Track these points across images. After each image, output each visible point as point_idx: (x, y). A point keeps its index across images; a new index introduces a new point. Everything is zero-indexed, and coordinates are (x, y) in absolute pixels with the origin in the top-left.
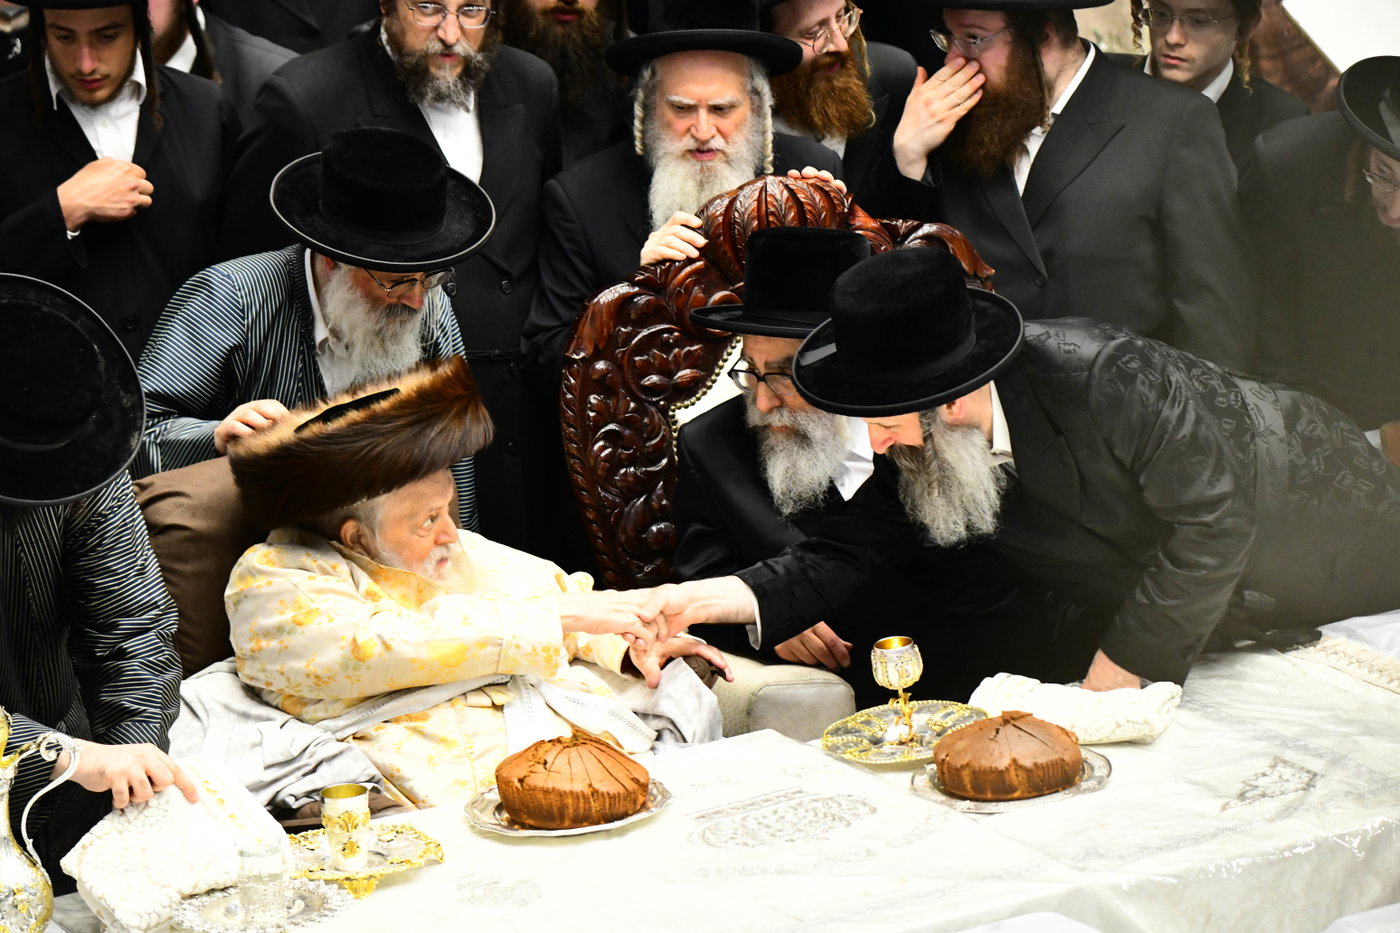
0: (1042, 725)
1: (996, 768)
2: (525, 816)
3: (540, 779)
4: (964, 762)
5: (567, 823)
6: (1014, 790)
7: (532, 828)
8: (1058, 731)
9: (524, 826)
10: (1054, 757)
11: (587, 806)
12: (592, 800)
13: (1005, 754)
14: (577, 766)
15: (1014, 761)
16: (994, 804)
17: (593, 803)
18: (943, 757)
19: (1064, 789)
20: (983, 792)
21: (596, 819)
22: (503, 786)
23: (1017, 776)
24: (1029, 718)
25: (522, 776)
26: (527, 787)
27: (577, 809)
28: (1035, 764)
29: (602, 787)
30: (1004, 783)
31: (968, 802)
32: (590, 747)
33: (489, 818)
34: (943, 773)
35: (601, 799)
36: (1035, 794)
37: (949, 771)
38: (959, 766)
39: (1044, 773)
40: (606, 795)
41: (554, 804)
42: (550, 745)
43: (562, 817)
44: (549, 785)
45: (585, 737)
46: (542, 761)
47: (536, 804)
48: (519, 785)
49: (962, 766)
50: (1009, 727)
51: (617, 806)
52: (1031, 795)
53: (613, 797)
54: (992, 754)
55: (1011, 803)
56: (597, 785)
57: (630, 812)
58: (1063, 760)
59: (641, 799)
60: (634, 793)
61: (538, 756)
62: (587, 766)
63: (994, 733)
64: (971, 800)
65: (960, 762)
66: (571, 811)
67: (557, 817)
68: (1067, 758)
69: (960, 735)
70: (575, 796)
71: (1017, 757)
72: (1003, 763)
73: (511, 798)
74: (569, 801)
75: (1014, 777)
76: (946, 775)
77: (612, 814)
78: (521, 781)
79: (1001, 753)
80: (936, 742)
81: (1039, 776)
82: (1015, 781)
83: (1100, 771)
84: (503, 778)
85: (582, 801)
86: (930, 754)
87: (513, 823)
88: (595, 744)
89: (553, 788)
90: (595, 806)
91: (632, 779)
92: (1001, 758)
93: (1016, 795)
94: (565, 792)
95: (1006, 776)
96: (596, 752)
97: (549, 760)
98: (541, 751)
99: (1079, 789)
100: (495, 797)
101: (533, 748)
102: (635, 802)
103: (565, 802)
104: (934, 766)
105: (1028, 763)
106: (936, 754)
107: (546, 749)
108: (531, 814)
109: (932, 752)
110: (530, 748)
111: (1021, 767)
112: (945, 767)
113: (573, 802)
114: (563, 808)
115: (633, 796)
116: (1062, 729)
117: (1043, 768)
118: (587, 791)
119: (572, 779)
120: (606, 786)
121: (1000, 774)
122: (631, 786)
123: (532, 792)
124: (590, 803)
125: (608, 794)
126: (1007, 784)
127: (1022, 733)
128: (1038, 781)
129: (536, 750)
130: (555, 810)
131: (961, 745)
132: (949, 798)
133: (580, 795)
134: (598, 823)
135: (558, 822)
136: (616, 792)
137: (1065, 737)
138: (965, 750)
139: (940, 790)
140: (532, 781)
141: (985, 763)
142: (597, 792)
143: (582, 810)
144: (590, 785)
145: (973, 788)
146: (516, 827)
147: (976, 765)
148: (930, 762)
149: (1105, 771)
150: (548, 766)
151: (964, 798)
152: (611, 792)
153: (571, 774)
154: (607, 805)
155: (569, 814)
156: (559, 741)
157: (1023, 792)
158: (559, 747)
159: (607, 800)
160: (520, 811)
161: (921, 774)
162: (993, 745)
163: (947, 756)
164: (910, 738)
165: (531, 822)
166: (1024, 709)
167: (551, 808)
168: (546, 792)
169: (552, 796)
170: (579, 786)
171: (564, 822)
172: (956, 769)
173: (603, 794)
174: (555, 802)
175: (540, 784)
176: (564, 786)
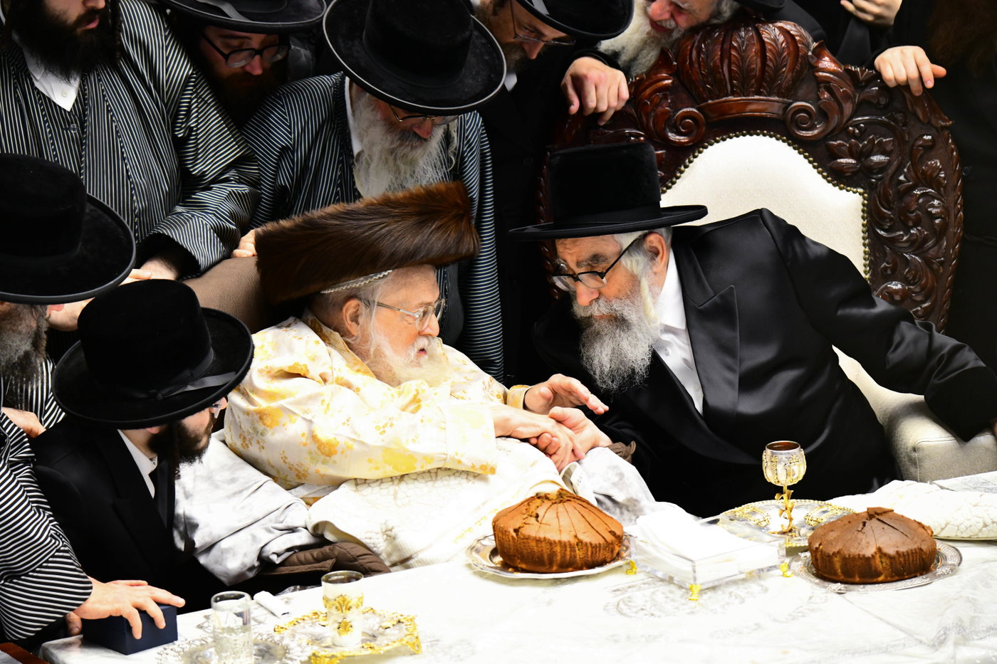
0: (902, 519)
1: (864, 556)
2: (519, 561)
3: (533, 530)
4: (836, 550)
5: (555, 568)
6: (879, 575)
7: (522, 571)
8: (917, 525)
9: (517, 570)
10: (914, 547)
11: (573, 554)
12: (577, 549)
13: (871, 543)
14: (564, 520)
15: (879, 549)
16: (862, 586)
17: (577, 552)
18: (817, 545)
19: (921, 574)
20: (853, 576)
21: (580, 565)
22: (500, 535)
23: (882, 563)
24: (890, 514)
25: (517, 527)
26: (522, 537)
27: (564, 556)
28: (897, 552)
29: (586, 538)
30: (871, 568)
31: (839, 584)
32: (574, 503)
33: (485, 562)
34: (816, 560)
35: (584, 549)
36: (896, 578)
37: (822, 558)
38: (831, 553)
39: (905, 560)
40: (589, 545)
41: (545, 550)
42: (539, 501)
43: (551, 563)
44: (541, 535)
45: (569, 495)
46: (534, 514)
47: (529, 551)
48: (514, 534)
49: (834, 554)
50: (874, 520)
51: (597, 555)
52: (894, 579)
53: (594, 547)
54: (859, 544)
55: (877, 585)
56: (581, 537)
57: (608, 560)
58: (921, 549)
59: (617, 549)
60: (612, 544)
61: (531, 511)
62: (573, 520)
63: (861, 526)
64: (841, 583)
65: (832, 550)
66: (559, 558)
67: (547, 563)
68: (924, 548)
69: (831, 526)
70: (563, 545)
71: (882, 546)
72: (869, 551)
73: (506, 544)
74: (558, 549)
75: (879, 564)
76: (819, 561)
77: (593, 561)
78: (516, 531)
79: (868, 543)
80: (810, 534)
81: (900, 563)
82: (880, 567)
83: (952, 559)
84: (500, 527)
85: (568, 549)
86: (805, 543)
87: (506, 566)
88: (578, 501)
89: (545, 538)
90: (579, 554)
91: (610, 532)
92: (868, 547)
93: (881, 578)
94: (555, 542)
95: (872, 562)
96: (579, 508)
97: (541, 512)
98: (533, 506)
99: (935, 575)
100: (491, 544)
101: (526, 503)
102: (612, 551)
103: (554, 549)
104: (808, 554)
105: (891, 551)
106: (810, 543)
107: (538, 504)
108: (523, 559)
109: (807, 541)
110: (522, 503)
111: (885, 555)
112: (819, 554)
113: (561, 550)
114: (552, 555)
115: (611, 546)
116: (919, 523)
117: (904, 556)
119: (560, 530)
120: (589, 537)
121: (867, 560)
122: (610, 538)
123: (526, 541)
124: (575, 551)
125: (591, 544)
126: (873, 569)
127: (886, 526)
128: (899, 567)
129: (529, 505)
130: (546, 556)
131: (832, 536)
132: (822, 581)
133: (567, 544)
134: (581, 569)
135: (547, 567)
136: (597, 542)
137: (921, 530)
138: (837, 539)
139: (813, 574)
140: (527, 531)
141: (854, 551)
142: (581, 542)
143: (568, 557)
144: (576, 536)
145: (843, 573)
146: (510, 570)
147: (846, 553)
148: (804, 550)
149: (956, 561)
150: (539, 519)
151: (835, 582)
152: (594, 543)
153: (560, 527)
154: (590, 553)
155: (557, 561)
156: (547, 497)
157: (886, 577)
158: (548, 503)
159: (590, 549)
160: (515, 556)
161: (797, 561)
162: (860, 535)
163: (820, 545)
164: (790, 528)
165: (524, 566)
166: (886, 506)
167: (542, 555)
168: (538, 541)
169: (543, 544)
170: (566, 537)
171: (552, 567)
172: (829, 556)
173: (586, 544)
174: (545, 549)
175: (533, 534)
176: (554, 536)
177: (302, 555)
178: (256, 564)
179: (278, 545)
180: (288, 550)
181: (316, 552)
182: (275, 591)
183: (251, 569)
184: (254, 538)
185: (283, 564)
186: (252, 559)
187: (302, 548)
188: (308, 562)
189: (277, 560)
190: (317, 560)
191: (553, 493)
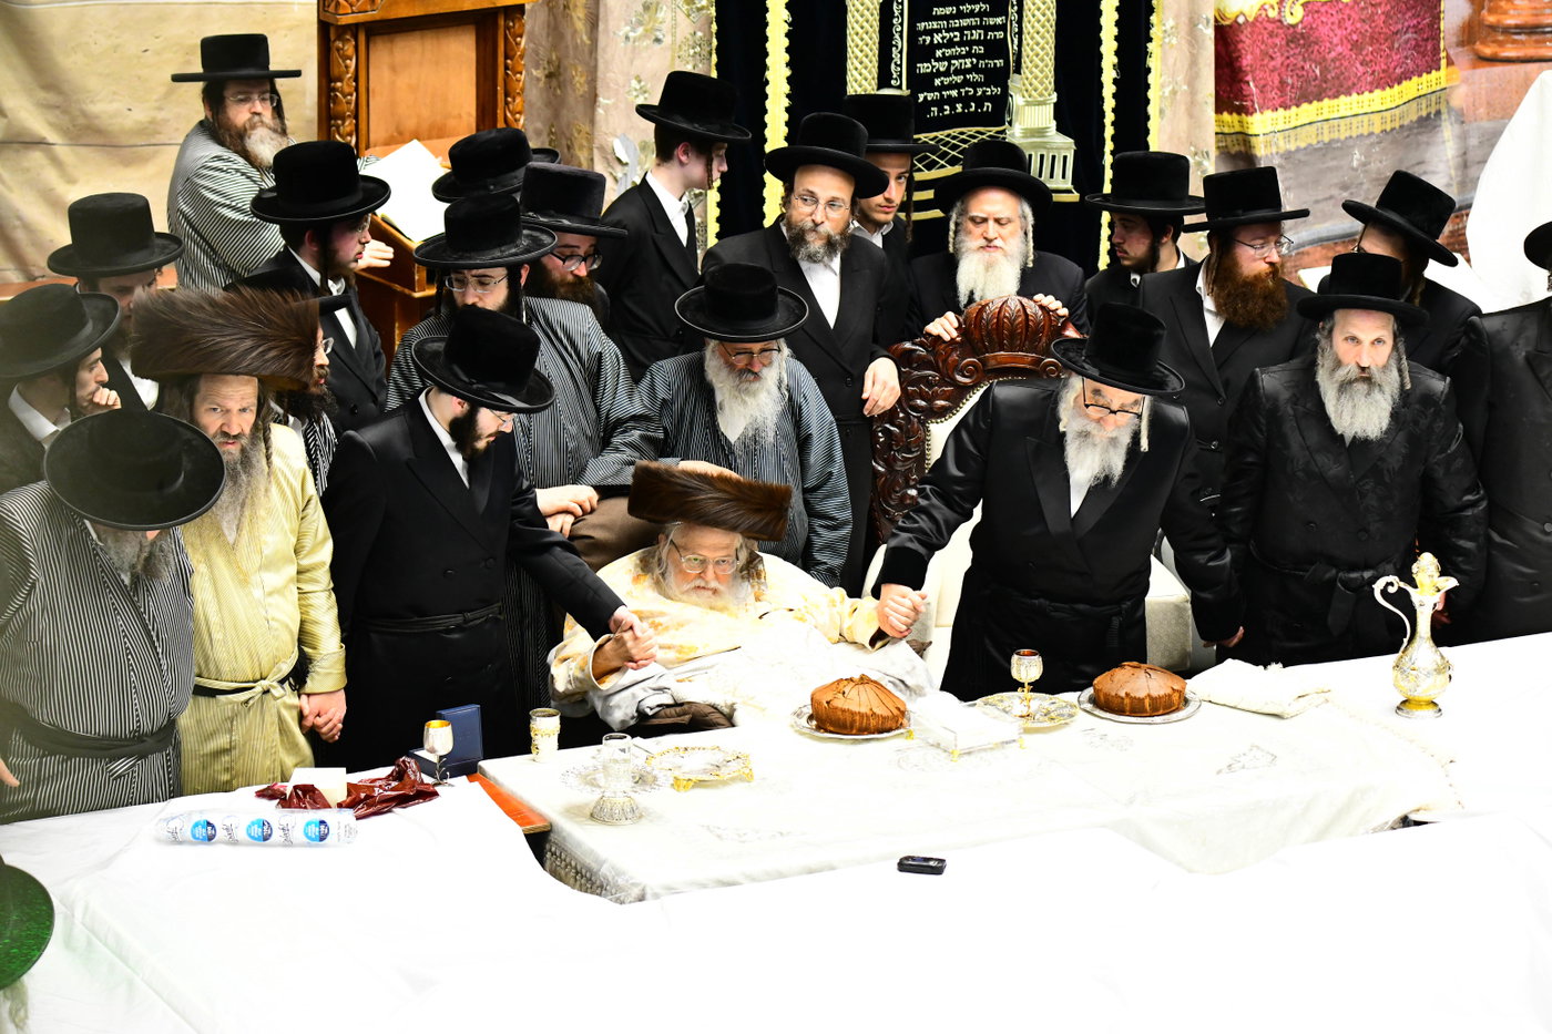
2: (829, 725)
3: (840, 703)
5: (854, 731)
7: (831, 732)
9: (826, 731)
11: (868, 722)
12: (871, 718)
14: (864, 697)
21: (872, 731)
22: (816, 705)
25: (829, 700)
26: (832, 707)
27: (861, 723)
29: (878, 711)
32: (870, 686)
33: (803, 721)
35: (877, 719)
40: (880, 716)
43: (852, 728)
44: (846, 707)
46: (842, 691)
47: (836, 717)
48: (826, 705)
51: (886, 723)
53: (884, 718)
56: (875, 710)
57: (893, 728)
59: (900, 720)
60: (897, 716)
61: (839, 688)
62: (870, 697)
66: (857, 724)
67: (848, 727)
70: (862, 715)
73: (820, 712)
74: (857, 718)
77: (882, 729)
78: (828, 703)
85: (865, 718)
87: (819, 728)
89: (848, 709)
90: (873, 722)
91: (896, 708)
94: (855, 712)
96: (874, 688)
97: (847, 690)
98: (841, 685)
100: (809, 711)
102: (897, 722)
103: (855, 718)
108: (832, 724)
113: (859, 719)
114: (853, 721)
115: (896, 718)
118: (869, 713)
119: (860, 704)
120: (881, 711)
122: (896, 712)
123: (834, 710)
124: (870, 720)
125: (882, 715)
130: (848, 723)
133: (864, 714)
134: (873, 733)
135: (849, 731)
136: (886, 715)
140: (836, 703)
142: (875, 713)
143: (864, 724)
144: (871, 709)
146: (822, 730)
150: (845, 695)
152: (884, 714)
153: (860, 701)
154: (880, 723)
155: (856, 726)
156: (851, 680)
159: (880, 719)
160: (826, 721)
164: (1028, 714)
165: (832, 729)
167: (846, 721)
168: (843, 711)
169: (847, 714)
170: (864, 710)
171: (852, 731)
173: (878, 715)
174: (849, 718)
175: (840, 706)
176: (855, 708)
178: (636, 715)
179: (652, 702)
180: (658, 706)
181: (678, 709)
182: (645, 736)
183: (633, 718)
184: (634, 696)
185: (654, 716)
186: (632, 711)
187: (668, 706)
188: (672, 717)
189: (650, 713)
190: (679, 715)
191: (857, 677)
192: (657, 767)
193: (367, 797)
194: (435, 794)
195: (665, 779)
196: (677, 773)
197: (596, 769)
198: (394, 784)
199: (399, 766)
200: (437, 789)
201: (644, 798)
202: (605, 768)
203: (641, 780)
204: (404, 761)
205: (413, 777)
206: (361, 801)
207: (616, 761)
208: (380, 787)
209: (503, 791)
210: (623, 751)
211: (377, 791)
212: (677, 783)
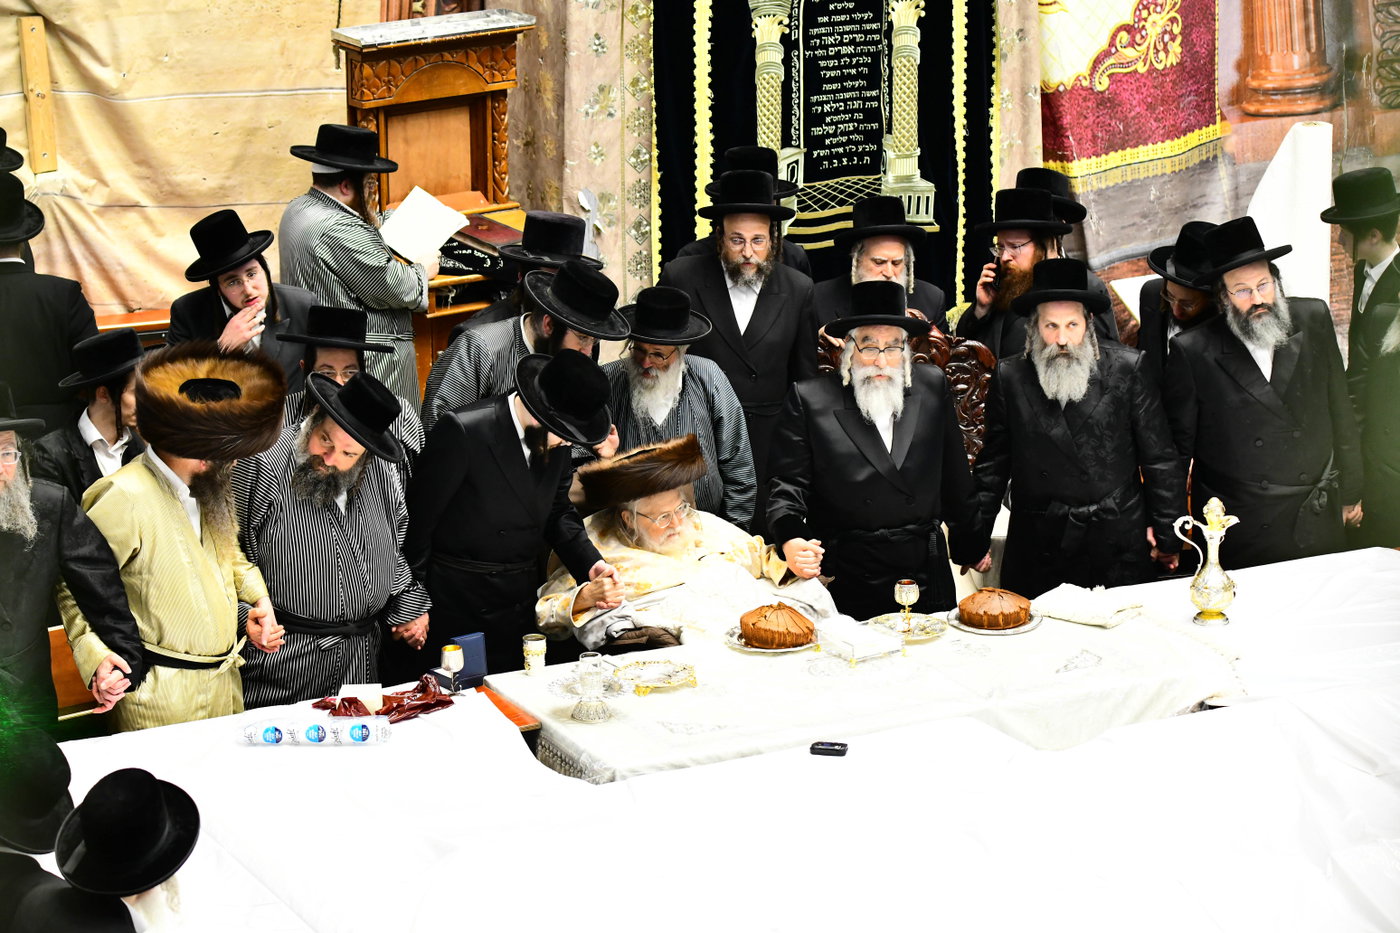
2: (754, 642)
3: (763, 624)
5: (774, 646)
7: (756, 647)
9: (753, 646)
11: (785, 639)
12: (787, 636)
14: (781, 619)
17: (787, 638)
22: (744, 626)
25: (754, 622)
26: (756, 628)
27: (779, 640)
29: (792, 630)
32: (786, 611)
33: (735, 639)
35: (791, 636)
40: (794, 634)
43: (772, 644)
44: (768, 628)
46: (764, 615)
47: (760, 636)
48: (752, 626)
51: (799, 639)
53: (798, 636)
56: (790, 629)
57: (804, 643)
59: (810, 637)
62: (785, 619)
67: (770, 643)
70: (780, 634)
73: (747, 632)
74: (777, 636)
77: (795, 644)
78: (753, 624)
85: (782, 636)
87: (747, 644)
90: (789, 639)
91: (807, 627)
94: (774, 631)
96: (789, 613)
97: (768, 614)
98: (764, 611)
100: (739, 631)
102: (807, 638)
103: (774, 636)
108: (757, 641)
114: (773, 639)
115: (806, 635)
118: (786, 632)
119: (778, 625)
120: (794, 630)
122: (806, 631)
123: (759, 630)
130: (769, 639)
133: (782, 633)
134: (788, 647)
135: (770, 646)
136: (798, 633)
140: (759, 625)
142: (790, 632)
143: (782, 641)
144: (787, 629)
146: (749, 646)
150: (767, 618)
152: (796, 633)
153: (778, 623)
154: (794, 639)
155: (776, 642)
156: (771, 606)
159: (794, 636)
160: (752, 639)
164: (908, 630)
165: (757, 645)
167: (767, 638)
168: (766, 630)
169: (769, 632)
170: (782, 629)
173: (792, 633)
174: (770, 636)
175: (763, 627)
176: (775, 629)
177: (630, 634)
179: (618, 627)
180: (622, 630)
181: (638, 632)
184: (603, 623)
185: (619, 638)
187: (630, 630)
188: (632, 638)
190: (638, 637)
191: (775, 604)
192: (622, 678)
193: (398, 706)
194: (451, 702)
195: (628, 687)
196: (638, 682)
197: (575, 681)
198: (419, 695)
199: (422, 681)
200: (453, 698)
201: (613, 702)
202: (581, 679)
203: (609, 688)
204: (426, 678)
205: (433, 690)
206: (394, 709)
207: (590, 673)
208: (408, 698)
209: (503, 698)
210: (596, 665)
211: (406, 701)
212: (637, 690)
